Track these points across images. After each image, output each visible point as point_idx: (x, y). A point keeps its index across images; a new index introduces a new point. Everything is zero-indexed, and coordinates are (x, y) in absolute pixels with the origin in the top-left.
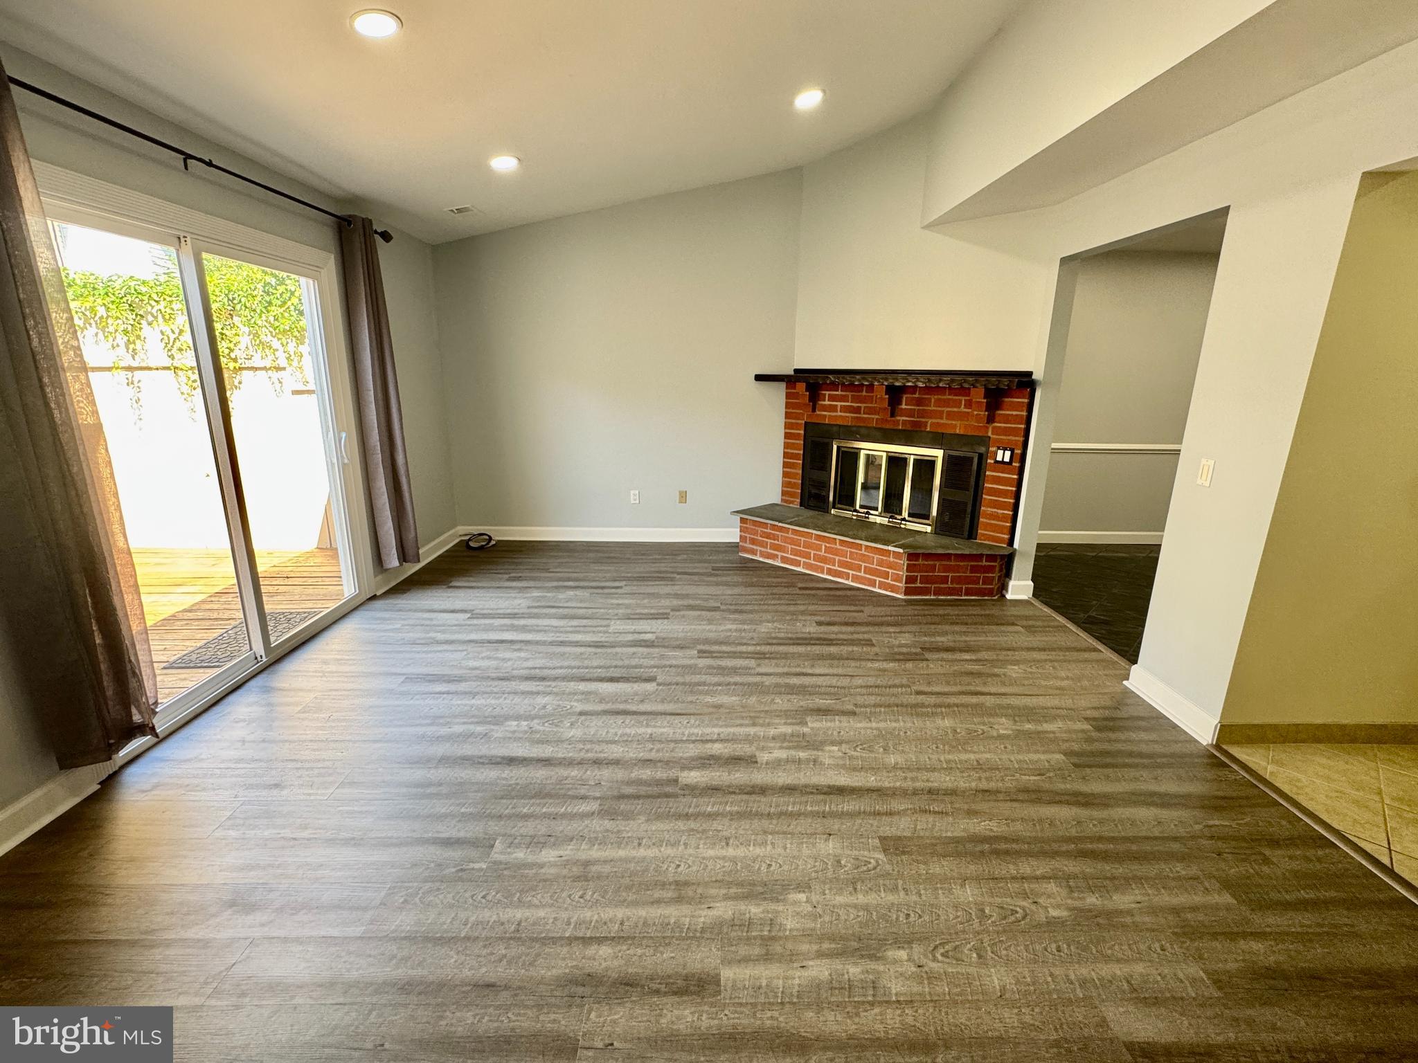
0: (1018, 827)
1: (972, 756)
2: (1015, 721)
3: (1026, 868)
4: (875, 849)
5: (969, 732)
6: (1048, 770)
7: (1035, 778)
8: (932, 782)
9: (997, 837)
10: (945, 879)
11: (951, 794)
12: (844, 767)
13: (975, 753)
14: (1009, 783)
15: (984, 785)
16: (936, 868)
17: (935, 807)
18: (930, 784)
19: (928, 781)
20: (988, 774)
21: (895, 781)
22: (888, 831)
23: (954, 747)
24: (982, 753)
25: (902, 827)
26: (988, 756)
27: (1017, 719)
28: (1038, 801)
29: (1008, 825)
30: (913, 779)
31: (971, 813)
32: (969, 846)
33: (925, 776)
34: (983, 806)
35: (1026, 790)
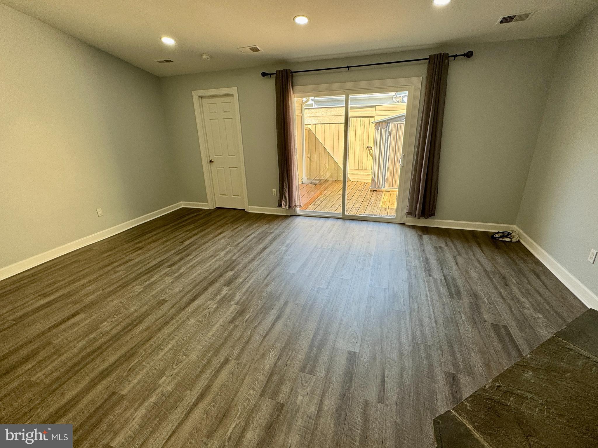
0: (128, 337)
1: (166, 349)
2: (163, 395)
3: (119, 328)
4: (166, 298)
5: (180, 362)
6: (127, 376)
7: (132, 365)
8: (171, 326)
9: (134, 328)
10: (141, 307)
11: (160, 328)
12: (203, 305)
13: (167, 352)
14: (142, 351)
15: (151, 342)
16: (146, 307)
17: (161, 320)
18: (170, 324)
19: (172, 325)
20: (153, 348)
21: (182, 315)
22: (167, 304)
23: (177, 346)
24: (164, 355)
25: (165, 308)
26: (160, 356)
27: (164, 398)
28: (124, 355)
29: (132, 335)
30: (178, 321)
31: (148, 328)
32: (141, 319)
33: (175, 326)
34: (146, 333)
35: (132, 355)
